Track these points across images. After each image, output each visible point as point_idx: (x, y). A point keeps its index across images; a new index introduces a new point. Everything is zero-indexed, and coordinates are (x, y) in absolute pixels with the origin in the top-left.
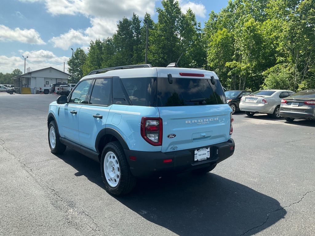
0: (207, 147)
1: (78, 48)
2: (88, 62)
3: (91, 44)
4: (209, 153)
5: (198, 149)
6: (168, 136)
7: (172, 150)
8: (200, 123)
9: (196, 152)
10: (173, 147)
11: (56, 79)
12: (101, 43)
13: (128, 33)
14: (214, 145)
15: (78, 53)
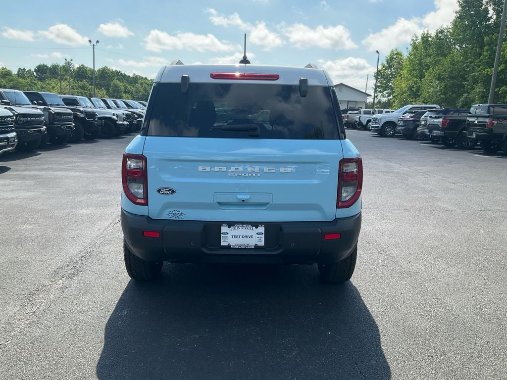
0: (256, 224)
1: (394, 50)
2: (405, 73)
3: (413, 40)
4: (263, 236)
5: (230, 224)
6: (159, 191)
7: (171, 217)
8: (236, 175)
9: (224, 229)
10: (174, 212)
11: (348, 101)
12: (430, 37)
13: (478, 13)
14: (278, 224)
15: (391, 59)
